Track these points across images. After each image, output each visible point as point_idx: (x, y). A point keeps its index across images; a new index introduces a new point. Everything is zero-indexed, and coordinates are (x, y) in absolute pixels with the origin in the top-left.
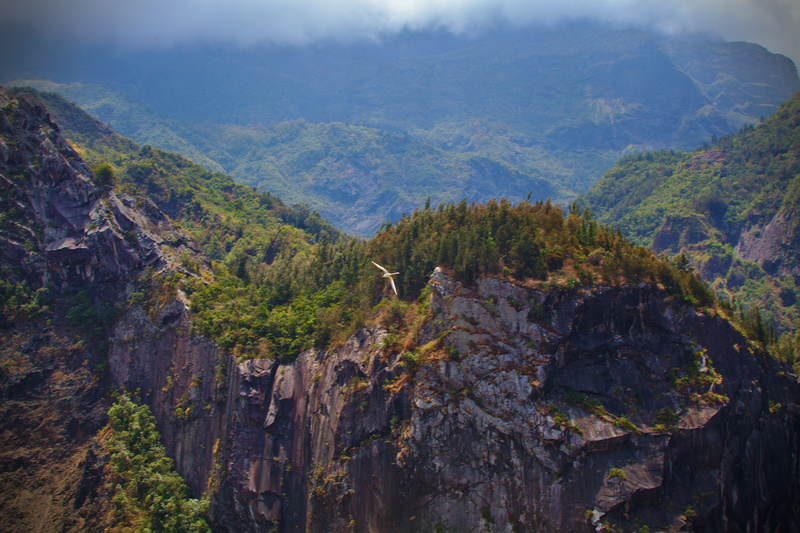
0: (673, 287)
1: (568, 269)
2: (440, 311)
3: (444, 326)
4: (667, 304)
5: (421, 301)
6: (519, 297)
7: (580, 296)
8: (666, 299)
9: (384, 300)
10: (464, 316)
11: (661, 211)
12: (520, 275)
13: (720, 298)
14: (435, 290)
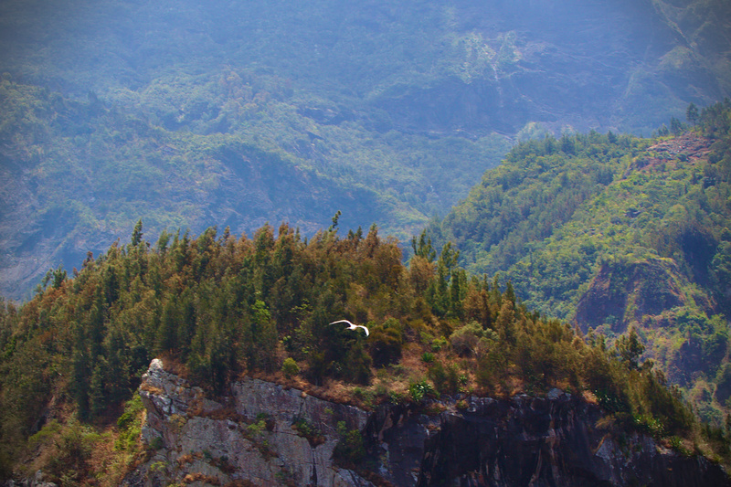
0: (614, 399)
1: (411, 362)
2: (160, 444)
3: (168, 473)
4: (602, 431)
5: (124, 426)
6: (315, 417)
7: (434, 415)
8: (601, 423)
9: (50, 423)
10: (208, 455)
11: (590, 251)
12: (317, 376)
13: (705, 419)
14: (151, 403)
